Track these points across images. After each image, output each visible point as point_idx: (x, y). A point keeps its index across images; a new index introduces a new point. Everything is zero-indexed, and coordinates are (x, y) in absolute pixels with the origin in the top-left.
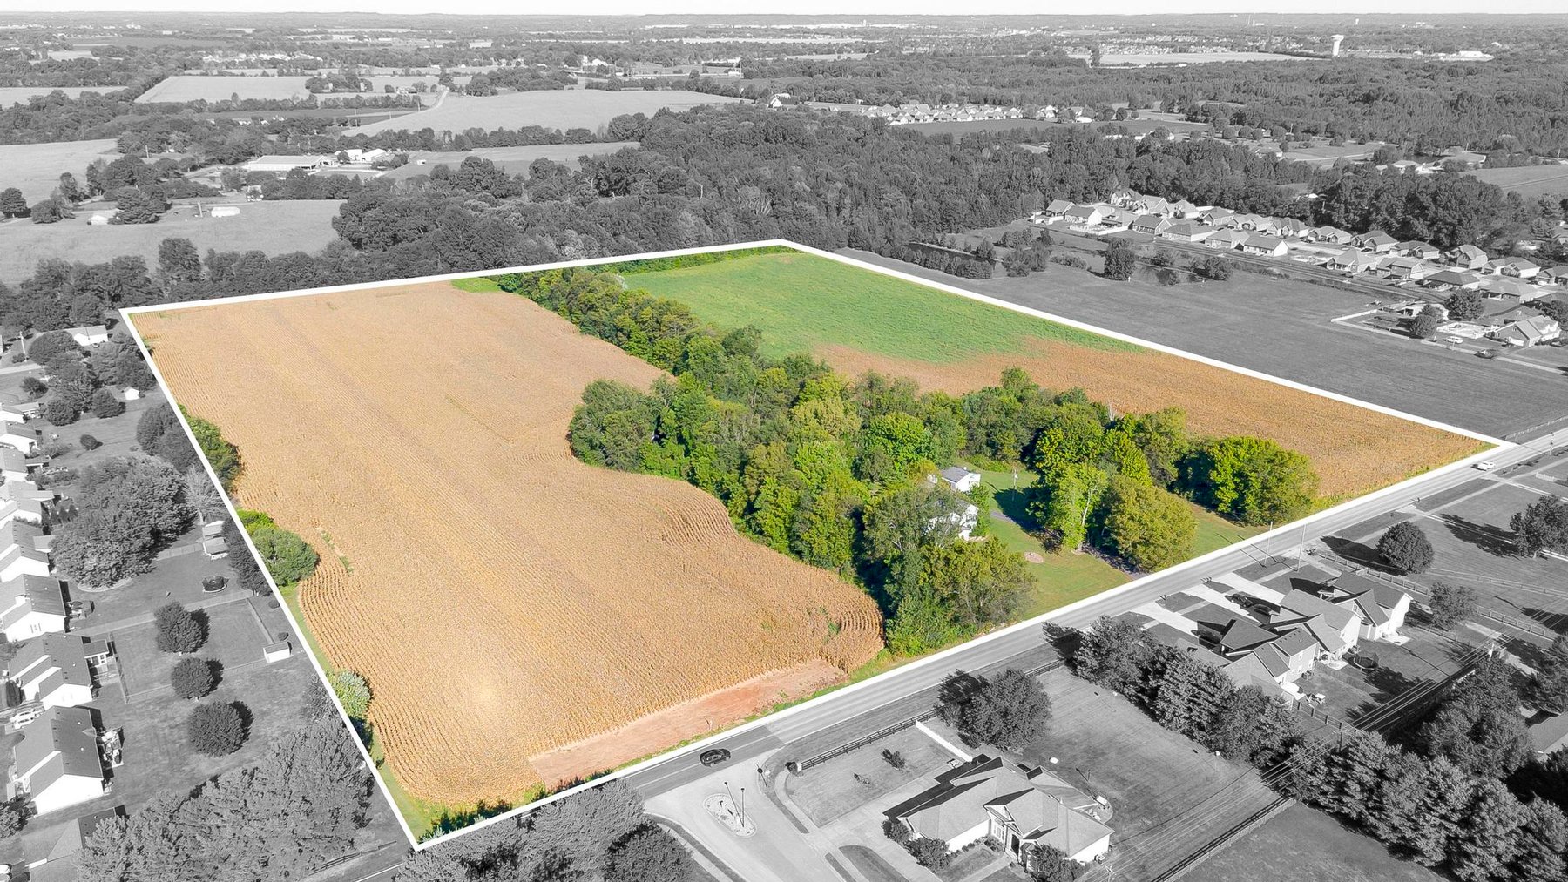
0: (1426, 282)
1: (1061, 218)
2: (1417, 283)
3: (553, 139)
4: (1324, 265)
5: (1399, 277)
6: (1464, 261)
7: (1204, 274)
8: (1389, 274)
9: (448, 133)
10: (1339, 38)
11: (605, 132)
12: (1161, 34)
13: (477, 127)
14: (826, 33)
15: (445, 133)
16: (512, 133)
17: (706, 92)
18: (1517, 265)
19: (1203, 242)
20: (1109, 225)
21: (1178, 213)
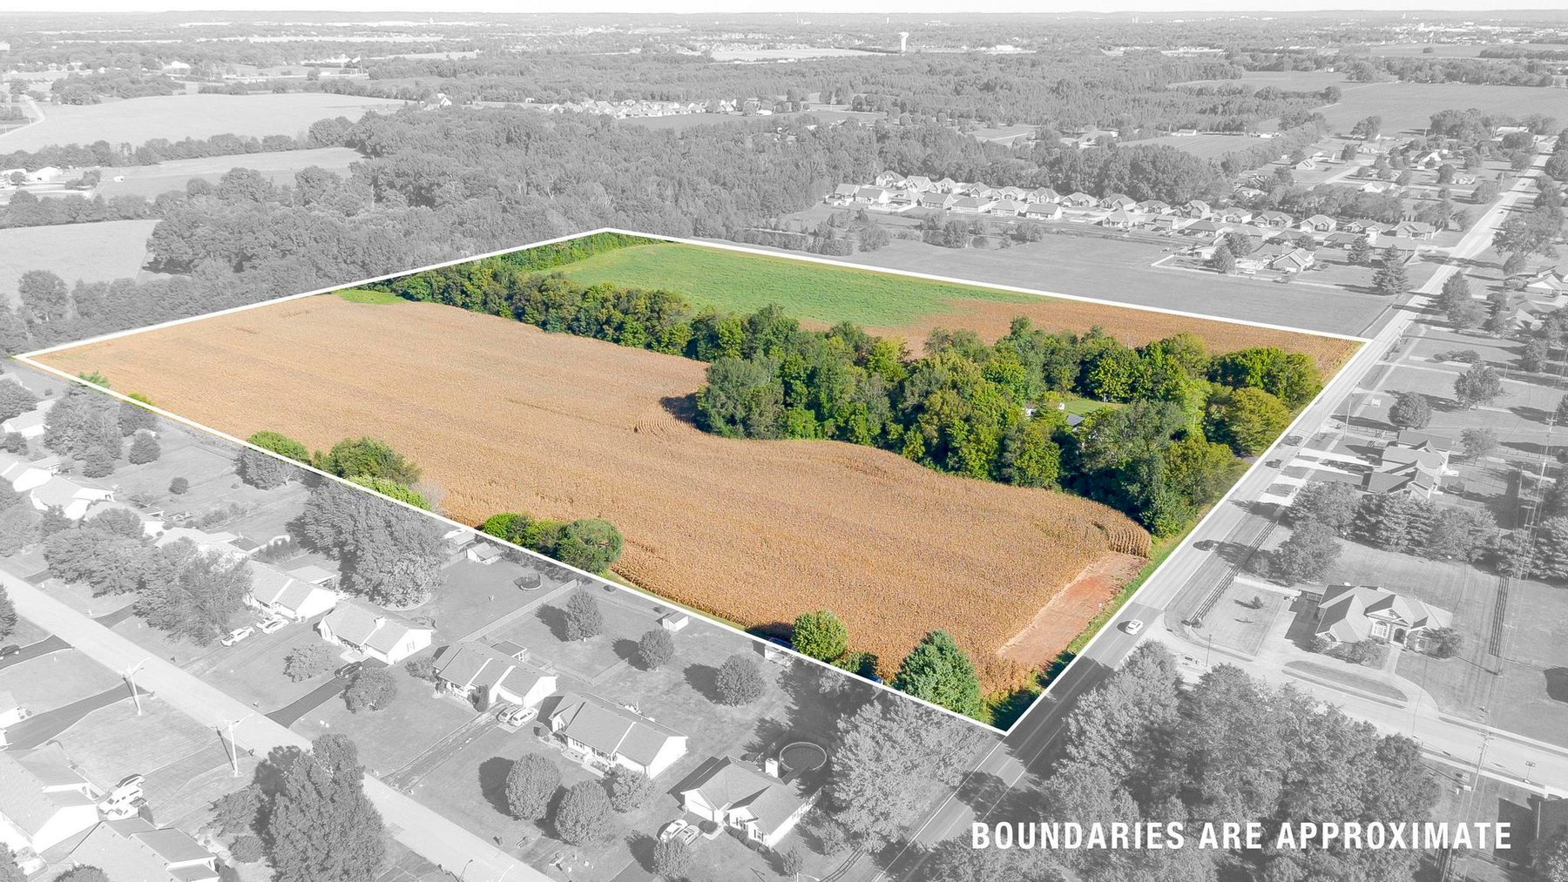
0: (1187, 231)
1: (852, 199)
2: (1179, 232)
3: (249, 148)
4: (1100, 223)
5: (1163, 229)
6: (1197, 213)
7: (1020, 238)
8: (1154, 227)
9: (126, 145)
10: (905, 35)
11: (307, 140)
12: (732, 32)
13: (160, 137)
14: (400, 31)
15: (123, 146)
16: (201, 142)
17: (350, 94)
18: (1238, 213)
19: (989, 212)
20: (900, 203)
21: (946, 189)
